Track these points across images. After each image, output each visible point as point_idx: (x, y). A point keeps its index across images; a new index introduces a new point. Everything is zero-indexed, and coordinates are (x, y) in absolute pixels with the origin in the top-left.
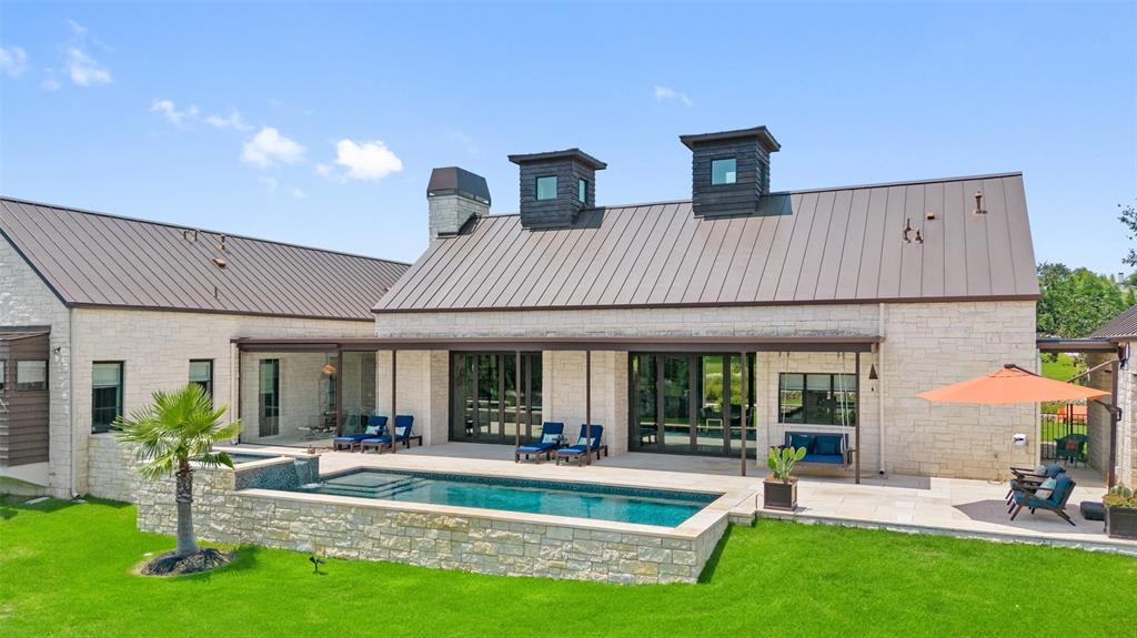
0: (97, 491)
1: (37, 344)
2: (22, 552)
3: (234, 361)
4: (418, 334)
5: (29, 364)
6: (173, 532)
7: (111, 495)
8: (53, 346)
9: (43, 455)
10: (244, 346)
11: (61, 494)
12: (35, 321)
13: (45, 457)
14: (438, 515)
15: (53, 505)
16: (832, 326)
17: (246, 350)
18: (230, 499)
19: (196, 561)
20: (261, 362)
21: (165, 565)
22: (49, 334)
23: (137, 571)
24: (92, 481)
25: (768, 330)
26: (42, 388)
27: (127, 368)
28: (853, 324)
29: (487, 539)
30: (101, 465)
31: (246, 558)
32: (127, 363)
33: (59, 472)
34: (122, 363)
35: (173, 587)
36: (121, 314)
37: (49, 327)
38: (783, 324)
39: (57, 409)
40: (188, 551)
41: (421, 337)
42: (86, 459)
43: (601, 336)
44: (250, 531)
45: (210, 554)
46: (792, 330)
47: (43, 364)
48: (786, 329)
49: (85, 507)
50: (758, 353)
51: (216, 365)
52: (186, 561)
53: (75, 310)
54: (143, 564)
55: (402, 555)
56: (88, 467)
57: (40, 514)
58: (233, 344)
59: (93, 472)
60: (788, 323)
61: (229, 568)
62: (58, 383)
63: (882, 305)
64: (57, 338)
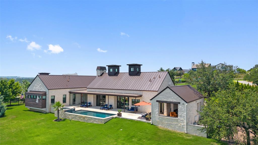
0: (51, 112)
1: (45, 94)
2: (42, 118)
3: (69, 95)
5: (44, 96)
6: (57, 117)
7: (53, 112)
8: (47, 94)
9: (45, 107)
10: (70, 93)
11: (47, 112)
12: (45, 91)
13: (46, 108)
14: (82, 116)
15: (46, 113)
18: (64, 113)
19: (59, 120)
21: (56, 120)
23: (53, 121)
25: (130, 93)
26: (45, 99)
27: (55, 96)
28: (139, 93)
29: (87, 119)
31: (64, 120)
33: (47, 109)
34: (54, 96)
35: (56, 122)
36: (54, 90)
37: (46, 92)
39: (47, 102)
40: (58, 119)
44: (65, 117)
45: (61, 119)
47: (45, 96)
49: (50, 114)
51: (66, 95)
52: (58, 120)
53: (49, 90)
54: (54, 120)
55: (79, 120)
57: (45, 114)
59: (51, 109)
60: (133, 93)
61: (63, 121)
62: (47, 99)
63: (142, 91)
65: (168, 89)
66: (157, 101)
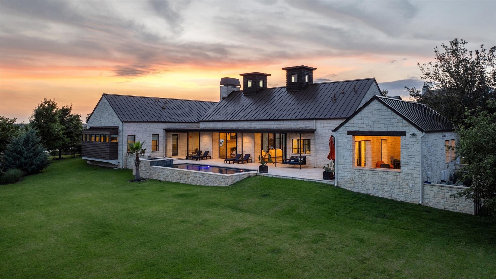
0: (128, 167)
1: (115, 131)
3: (164, 135)
4: (209, 128)
5: (114, 136)
8: (119, 132)
11: (121, 167)
12: (116, 125)
13: (117, 158)
16: (304, 126)
17: (168, 132)
18: (149, 168)
20: (172, 135)
22: (118, 128)
24: (127, 164)
25: (289, 127)
26: (117, 142)
28: (309, 125)
30: (129, 161)
32: (136, 135)
33: (120, 162)
36: (135, 124)
38: (293, 125)
40: (138, 178)
41: (210, 128)
42: (126, 159)
43: (251, 128)
44: (153, 175)
46: (295, 127)
47: (117, 136)
48: (294, 127)
50: (287, 134)
51: (159, 136)
53: (124, 123)
54: (129, 181)
56: (127, 161)
58: (164, 130)
59: (128, 162)
60: (294, 125)
62: (120, 140)
63: (315, 120)
64: (120, 129)
65: (375, 101)
66: (350, 133)
